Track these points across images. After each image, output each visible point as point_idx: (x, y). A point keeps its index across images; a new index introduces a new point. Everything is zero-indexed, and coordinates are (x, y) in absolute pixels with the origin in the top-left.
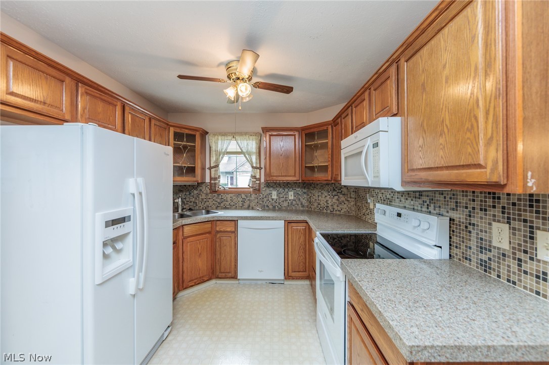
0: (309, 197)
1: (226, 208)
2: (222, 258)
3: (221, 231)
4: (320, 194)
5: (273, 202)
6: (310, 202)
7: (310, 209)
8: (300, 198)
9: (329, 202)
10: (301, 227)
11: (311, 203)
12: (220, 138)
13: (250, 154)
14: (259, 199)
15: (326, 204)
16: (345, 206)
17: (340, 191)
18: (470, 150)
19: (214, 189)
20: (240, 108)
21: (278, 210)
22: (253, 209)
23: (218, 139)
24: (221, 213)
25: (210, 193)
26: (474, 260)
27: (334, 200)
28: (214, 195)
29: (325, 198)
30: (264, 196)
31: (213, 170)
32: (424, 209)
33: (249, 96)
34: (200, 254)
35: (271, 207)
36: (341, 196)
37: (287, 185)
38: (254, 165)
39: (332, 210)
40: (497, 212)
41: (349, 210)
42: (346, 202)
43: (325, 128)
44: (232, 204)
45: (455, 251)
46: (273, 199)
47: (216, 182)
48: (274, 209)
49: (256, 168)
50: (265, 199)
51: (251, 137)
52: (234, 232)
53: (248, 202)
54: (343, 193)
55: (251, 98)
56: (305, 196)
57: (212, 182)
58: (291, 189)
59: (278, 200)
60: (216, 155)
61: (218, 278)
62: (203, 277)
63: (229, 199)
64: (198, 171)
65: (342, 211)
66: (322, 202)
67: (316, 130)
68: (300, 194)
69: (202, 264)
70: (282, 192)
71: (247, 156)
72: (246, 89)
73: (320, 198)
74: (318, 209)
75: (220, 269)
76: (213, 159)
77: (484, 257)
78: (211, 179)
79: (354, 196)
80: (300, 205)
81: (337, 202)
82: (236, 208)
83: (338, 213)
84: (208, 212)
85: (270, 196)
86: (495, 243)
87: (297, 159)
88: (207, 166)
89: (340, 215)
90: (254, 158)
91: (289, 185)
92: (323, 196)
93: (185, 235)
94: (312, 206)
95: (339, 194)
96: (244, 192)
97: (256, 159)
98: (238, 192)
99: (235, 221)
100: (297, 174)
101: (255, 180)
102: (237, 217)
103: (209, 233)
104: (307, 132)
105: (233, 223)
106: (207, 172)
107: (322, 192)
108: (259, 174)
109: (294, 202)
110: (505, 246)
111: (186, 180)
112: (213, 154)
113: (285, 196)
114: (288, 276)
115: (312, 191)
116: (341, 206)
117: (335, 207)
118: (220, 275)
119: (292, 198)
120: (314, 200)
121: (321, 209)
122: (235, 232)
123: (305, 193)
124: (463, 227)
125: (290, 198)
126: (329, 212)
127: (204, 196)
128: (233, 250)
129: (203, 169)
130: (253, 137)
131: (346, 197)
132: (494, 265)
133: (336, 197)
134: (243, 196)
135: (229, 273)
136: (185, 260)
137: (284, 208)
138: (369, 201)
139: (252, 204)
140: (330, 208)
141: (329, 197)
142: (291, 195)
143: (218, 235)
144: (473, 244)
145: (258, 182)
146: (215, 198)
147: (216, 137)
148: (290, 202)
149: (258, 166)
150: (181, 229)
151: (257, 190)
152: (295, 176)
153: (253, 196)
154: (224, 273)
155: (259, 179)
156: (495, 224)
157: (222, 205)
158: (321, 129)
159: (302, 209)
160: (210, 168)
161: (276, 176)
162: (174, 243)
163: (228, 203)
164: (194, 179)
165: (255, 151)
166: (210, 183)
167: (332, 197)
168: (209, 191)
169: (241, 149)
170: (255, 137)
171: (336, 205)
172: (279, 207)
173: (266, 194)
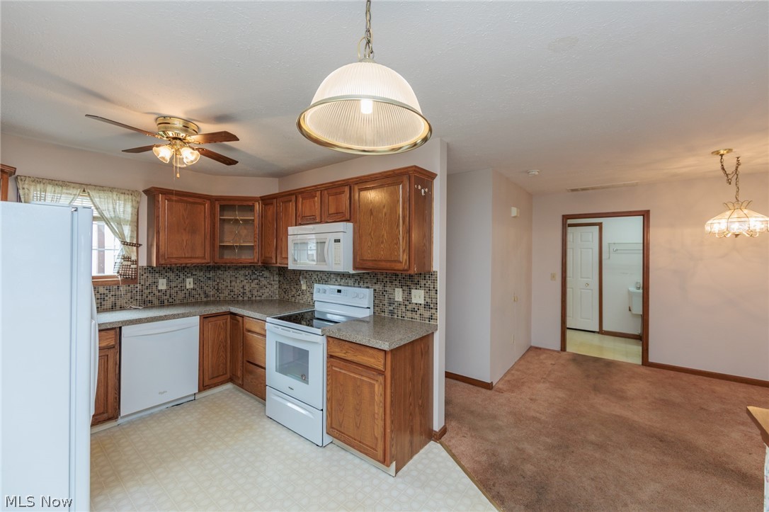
0: (216, 283)
4: (233, 279)
5: (161, 294)
6: (218, 290)
7: (218, 299)
8: (203, 285)
9: (246, 288)
10: (220, 321)
11: (220, 291)
13: (119, 222)
14: (134, 292)
15: (242, 290)
16: (267, 290)
17: (261, 274)
18: (396, 253)
21: (168, 306)
22: (122, 308)
26: (386, 311)
27: (253, 285)
29: (241, 283)
30: (144, 287)
32: (356, 285)
35: (156, 302)
36: (262, 279)
37: (184, 269)
38: (128, 240)
39: (250, 296)
40: (397, 283)
41: (272, 294)
42: (268, 286)
43: (250, 203)
45: (377, 308)
46: (159, 291)
48: (162, 305)
49: (131, 244)
50: (146, 292)
51: (122, 197)
52: (113, 347)
53: (112, 299)
54: (265, 276)
56: (210, 282)
58: (189, 275)
59: (168, 291)
65: (263, 296)
66: (236, 288)
67: (236, 203)
68: (202, 279)
70: (175, 279)
71: (113, 225)
73: (233, 283)
74: (230, 297)
77: (391, 308)
79: (277, 279)
80: (203, 296)
81: (257, 286)
83: (258, 298)
85: (154, 288)
86: (396, 300)
87: (208, 237)
89: (260, 301)
90: (127, 230)
91: (186, 269)
92: (238, 281)
94: (220, 295)
95: (259, 278)
96: (103, 284)
97: (132, 231)
100: (207, 255)
101: (129, 263)
104: (225, 203)
105: (113, 332)
107: (236, 276)
108: (135, 254)
109: (194, 292)
110: (401, 300)
113: (179, 285)
114: (203, 387)
115: (220, 276)
116: (261, 291)
117: (255, 293)
119: (192, 287)
120: (223, 287)
121: (235, 296)
122: (117, 346)
123: (209, 278)
124: (381, 294)
125: (188, 287)
126: (246, 298)
130: (127, 197)
131: (268, 281)
132: (396, 311)
133: (256, 281)
137: (178, 302)
138: (302, 282)
139: (122, 301)
140: (249, 294)
141: (246, 281)
142: (189, 283)
144: (386, 302)
145: (133, 266)
148: (187, 292)
149: (135, 242)
151: (131, 279)
152: (204, 258)
153: (123, 288)
155: (136, 262)
156: (396, 289)
158: (245, 204)
159: (205, 300)
161: (176, 258)
165: (130, 219)
167: (250, 281)
169: (101, 213)
170: (130, 197)
171: (256, 290)
172: (171, 300)
173: (147, 284)
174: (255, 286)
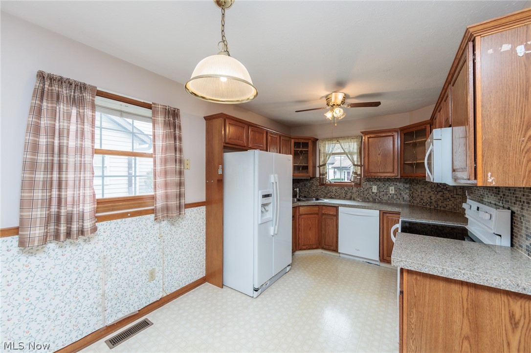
0: (411, 192)
1: (331, 198)
2: (326, 234)
3: (326, 214)
4: (423, 190)
5: (374, 195)
6: (412, 197)
7: (412, 204)
8: (402, 192)
9: (433, 198)
11: (414, 198)
12: (327, 143)
13: (351, 154)
14: (360, 192)
15: (429, 199)
16: (451, 202)
19: (322, 182)
20: (336, 125)
21: (378, 203)
22: (354, 200)
23: (325, 144)
24: (326, 201)
25: (320, 185)
26: (524, 246)
27: (438, 196)
28: (322, 187)
29: (428, 194)
30: (365, 189)
31: (321, 168)
33: (343, 115)
34: (310, 228)
35: (371, 199)
36: (446, 192)
37: (387, 180)
38: (356, 163)
39: (436, 206)
41: (455, 207)
43: (423, 127)
44: (337, 195)
46: (373, 193)
47: (324, 177)
48: (374, 201)
49: (357, 165)
50: (366, 192)
51: (353, 140)
52: (335, 216)
53: (350, 194)
55: (344, 116)
56: (407, 191)
57: (321, 177)
58: (392, 184)
59: (378, 194)
60: (324, 156)
61: (323, 248)
62: (312, 245)
63: (334, 191)
64: (310, 169)
65: (447, 208)
66: (425, 197)
67: (414, 130)
68: (402, 189)
69: (312, 235)
70: (382, 187)
71: (349, 156)
72: (340, 111)
73: (423, 193)
74: (421, 204)
75: (325, 243)
76: (322, 159)
78: (320, 174)
79: (461, 193)
80: (401, 200)
81: (441, 198)
82: (340, 198)
83: (442, 209)
84: (317, 199)
85: (370, 190)
87: (396, 157)
88: (318, 165)
89: (444, 212)
90: (355, 157)
91: (389, 180)
92: (427, 192)
93: (301, 213)
94: (414, 201)
96: (346, 186)
97: (357, 158)
98: (341, 185)
99: (336, 208)
100: (396, 171)
101: (356, 176)
102: (338, 204)
103: (317, 214)
104: (407, 131)
105: (335, 208)
106: (318, 169)
107: (425, 187)
108: (359, 170)
109: (395, 196)
111: (302, 175)
112: (322, 155)
113: (385, 191)
114: (383, 260)
115: (414, 187)
116: (446, 203)
117: (440, 204)
118: (325, 247)
119: (393, 192)
120: (416, 195)
121: (424, 204)
122: (337, 215)
123: (407, 188)
125: (391, 192)
126: (432, 207)
127: (315, 188)
128: (335, 229)
129: (314, 167)
133: (441, 193)
134: (346, 189)
135: (331, 246)
136: (300, 230)
137: (385, 201)
139: (354, 196)
140: (434, 204)
141: (432, 193)
142: (392, 190)
143: (324, 217)
144: (524, 232)
145: (359, 177)
146: (323, 189)
147: (324, 142)
148: (390, 196)
149: (359, 164)
150: (298, 208)
151: (358, 185)
152: (393, 172)
153: (355, 189)
154: (328, 245)
155: (360, 175)
157: (328, 195)
158: (419, 128)
159: (403, 203)
160: (320, 166)
161: (375, 173)
162: (293, 217)
163: (333, 194)
164: (308, 175)
165: (356, 152)
166: (320, 177)
167: (436, 193)
168: (318, 184)
169: (344, 150)
170: (356, 140)
171: (440, 201)
172: (380, 200)
173: (366, 188)
174: (440, 197)
